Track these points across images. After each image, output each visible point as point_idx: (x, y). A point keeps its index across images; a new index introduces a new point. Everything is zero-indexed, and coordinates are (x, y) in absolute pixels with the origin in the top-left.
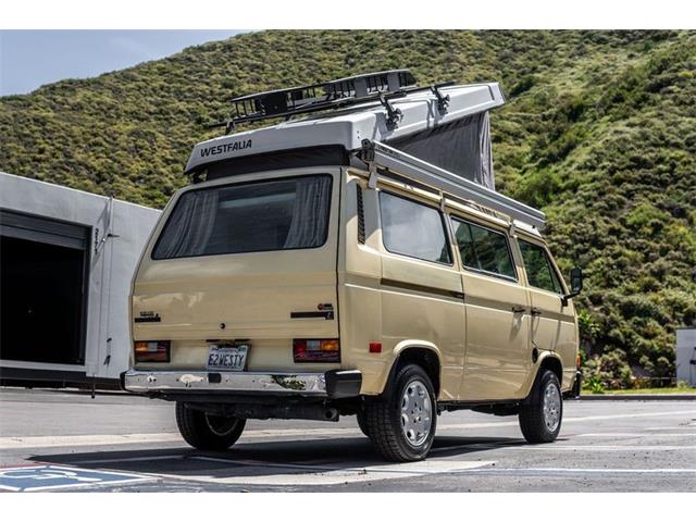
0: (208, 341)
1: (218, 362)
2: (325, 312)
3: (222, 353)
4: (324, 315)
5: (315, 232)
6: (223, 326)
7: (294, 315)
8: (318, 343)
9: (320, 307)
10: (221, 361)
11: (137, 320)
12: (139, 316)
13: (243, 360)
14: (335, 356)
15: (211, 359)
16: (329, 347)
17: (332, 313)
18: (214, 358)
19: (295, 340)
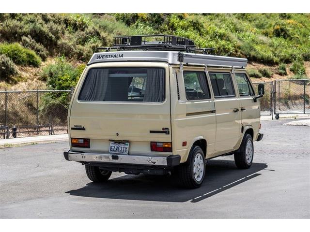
0: (110, 140)
1: (115, 149)
2: (166, 131)
3: (116, 146)
4: (165, 132)
5: (158, 95)
6: (118, 134)
7: (151, 132)
8: (162, 144)
9: (163, 129)
10: (116, 149)
11: (72, 129)
12: (74, 127)
13: (128, 149)
14: (170, 149)
15: (111, 148)
16: (166, 146)
17: (169, 132)
18: (113, 148)
19: (151, 142)
